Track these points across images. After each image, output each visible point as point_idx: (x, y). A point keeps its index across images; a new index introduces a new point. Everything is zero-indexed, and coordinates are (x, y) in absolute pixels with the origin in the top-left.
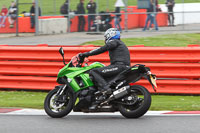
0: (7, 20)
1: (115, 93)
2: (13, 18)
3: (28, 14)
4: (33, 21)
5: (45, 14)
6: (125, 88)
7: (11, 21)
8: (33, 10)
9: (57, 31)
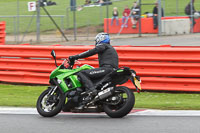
0: (129, 20)
1: (100, 94)
2: (135, 19)
3: (151, 15)
4: (156, 21)
5: (167, 14)
6: (109, 89)
7: (133, 22)
8: (155, 11)
9: (180, 31)
